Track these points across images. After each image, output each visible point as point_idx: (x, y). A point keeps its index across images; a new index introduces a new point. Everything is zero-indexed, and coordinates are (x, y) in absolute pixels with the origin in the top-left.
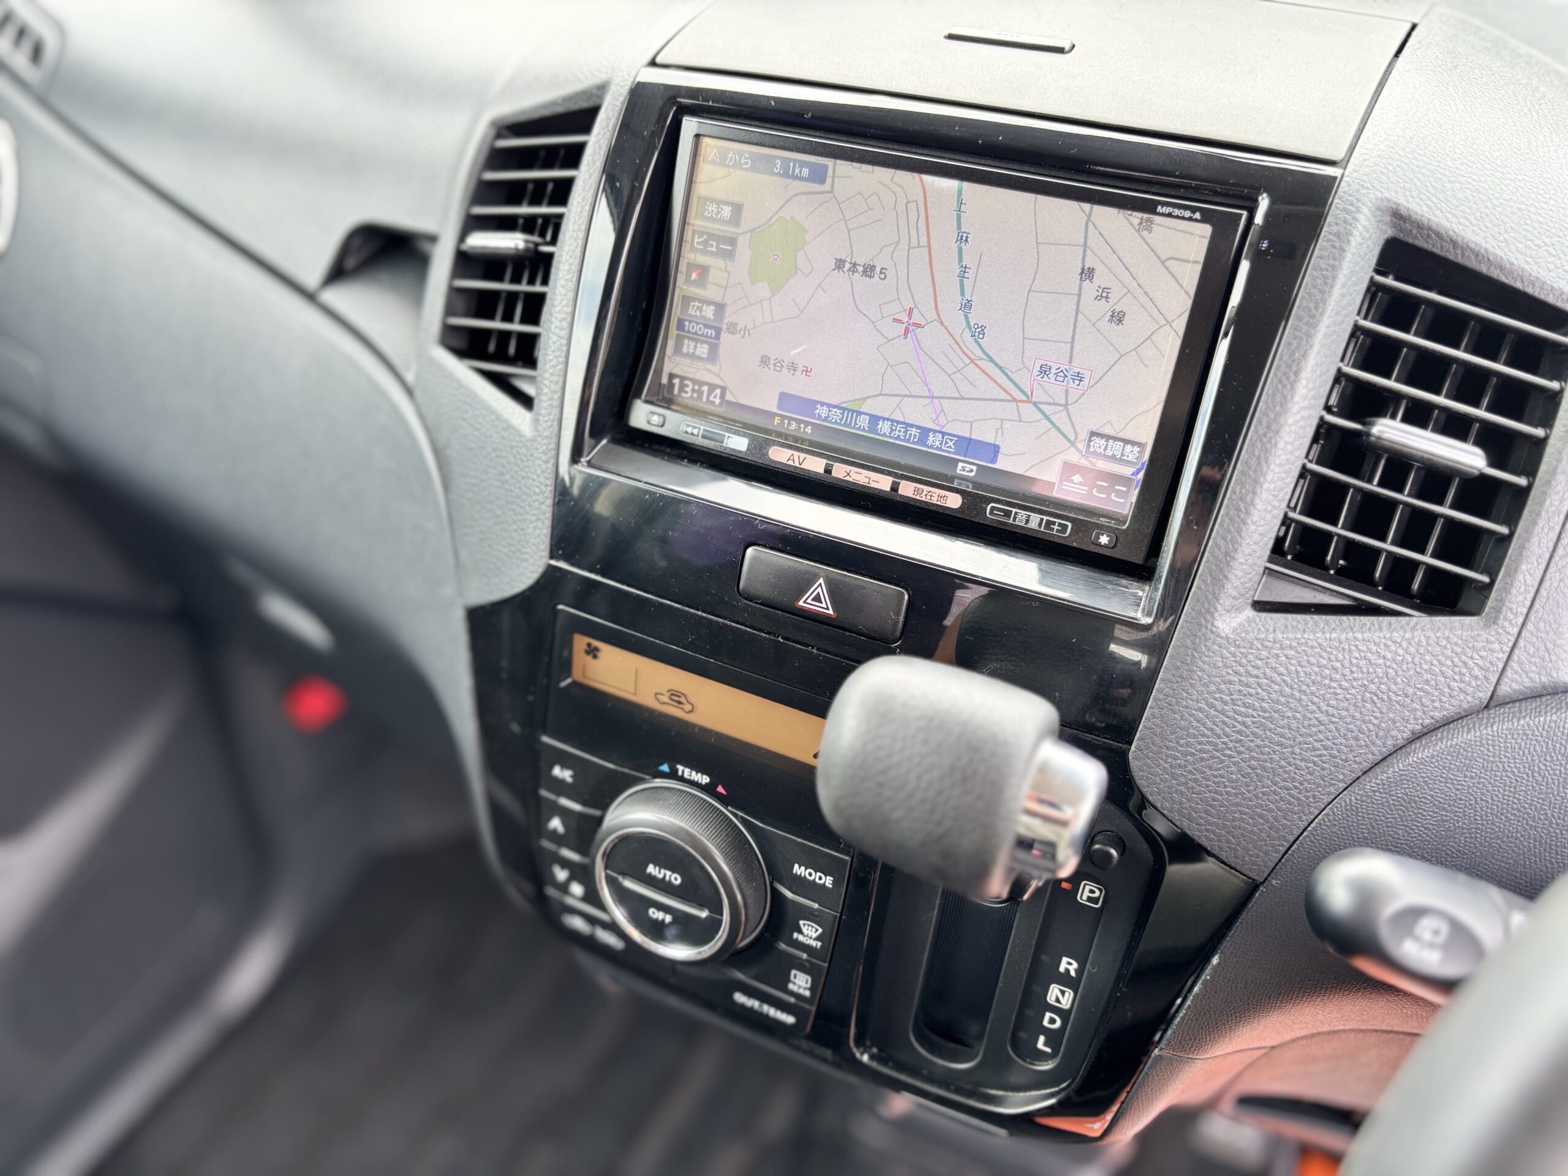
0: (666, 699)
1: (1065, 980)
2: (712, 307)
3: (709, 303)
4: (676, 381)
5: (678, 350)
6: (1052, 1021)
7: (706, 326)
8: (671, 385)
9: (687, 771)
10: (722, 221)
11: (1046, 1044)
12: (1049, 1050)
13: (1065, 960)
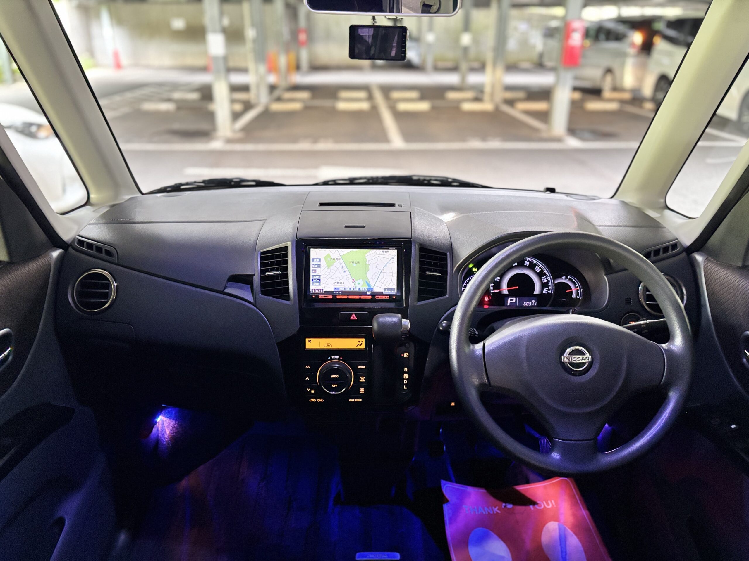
0: (326, 346)
1: (406, 373)
2: (318, 276)
3: (317, 276)
4: (313, 290)
5: (313, 285)
6: (406, 382)
7: (317, 280)
8: (312, 291)
9: (334, 357)
10: (317, 262)
11: (405, 387)
12: (406, 388)
13: (405, 369)
